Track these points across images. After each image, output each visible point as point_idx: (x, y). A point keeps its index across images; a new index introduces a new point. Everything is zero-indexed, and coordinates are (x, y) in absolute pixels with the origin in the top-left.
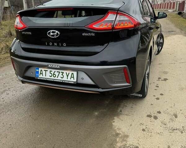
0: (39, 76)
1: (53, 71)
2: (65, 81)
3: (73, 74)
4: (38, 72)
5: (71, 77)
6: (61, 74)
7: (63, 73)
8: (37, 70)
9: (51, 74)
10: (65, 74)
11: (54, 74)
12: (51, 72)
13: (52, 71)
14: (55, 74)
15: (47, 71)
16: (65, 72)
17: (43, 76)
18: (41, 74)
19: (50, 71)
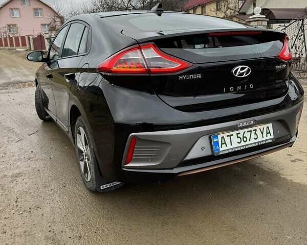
0: (221, 149)
1: (242, 132)
2: (260, 142)
3: (268, 127)
4: (218, 141)
5: (267, 133)
6: (253, 133)
7: (256, 130)
8: (215, 140)
9: (239, 139)
10: (258, 132)
11: (244, 137)
12: (239, 135)
13: (239, 133)
14: (246, 137)
15: (232, 135)
16: (258, 128)
17: (226, 146)
18: (223, 145)
19: (237, 134)
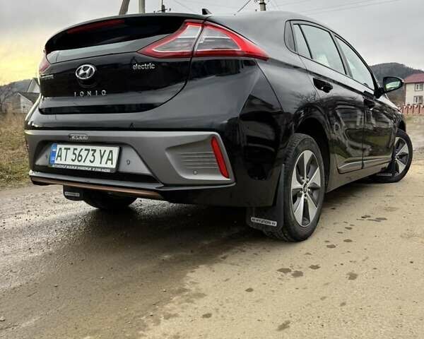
0: (56, 162)
1: (79, 147)
2: (95, 167)
3: (111, 151)
4: (55, 152)
5: (108, 159)
6: (91, 153)
7: (95, 151)
8: (53, 150)
9: (75, 156)
10: (97, 155)
11: (79, 155)
12: (75, 152)
13: (76, 149)
14: (81, 156)
15: (69, 149)
16: (98, 148)
17: (61, 160)
18: (58, 158)
19: (74, 149)
